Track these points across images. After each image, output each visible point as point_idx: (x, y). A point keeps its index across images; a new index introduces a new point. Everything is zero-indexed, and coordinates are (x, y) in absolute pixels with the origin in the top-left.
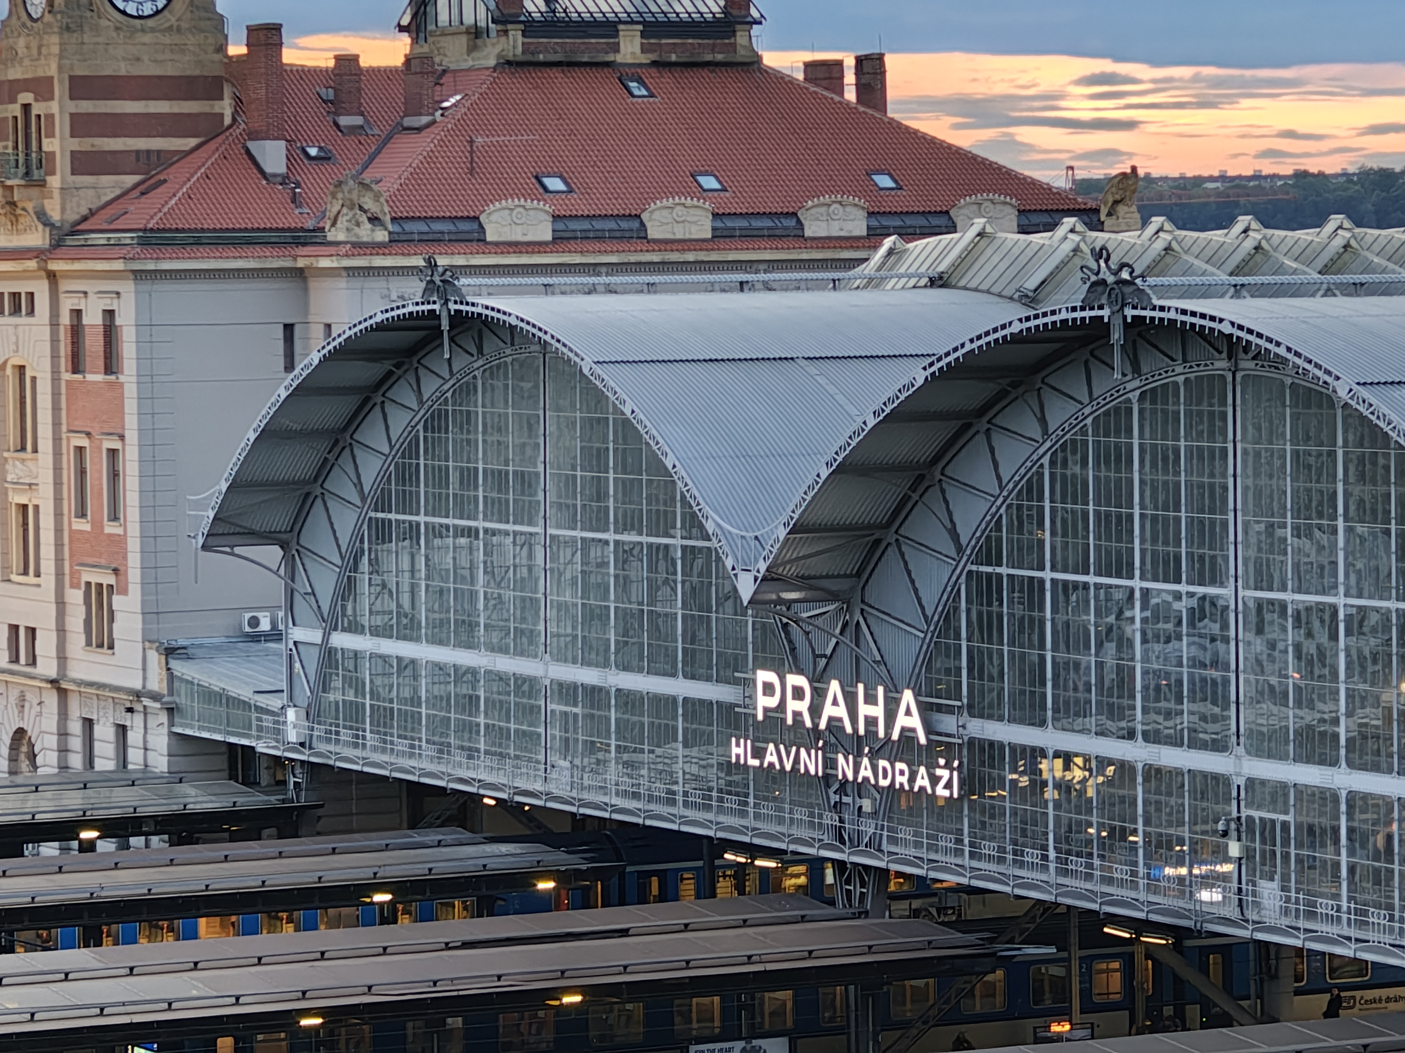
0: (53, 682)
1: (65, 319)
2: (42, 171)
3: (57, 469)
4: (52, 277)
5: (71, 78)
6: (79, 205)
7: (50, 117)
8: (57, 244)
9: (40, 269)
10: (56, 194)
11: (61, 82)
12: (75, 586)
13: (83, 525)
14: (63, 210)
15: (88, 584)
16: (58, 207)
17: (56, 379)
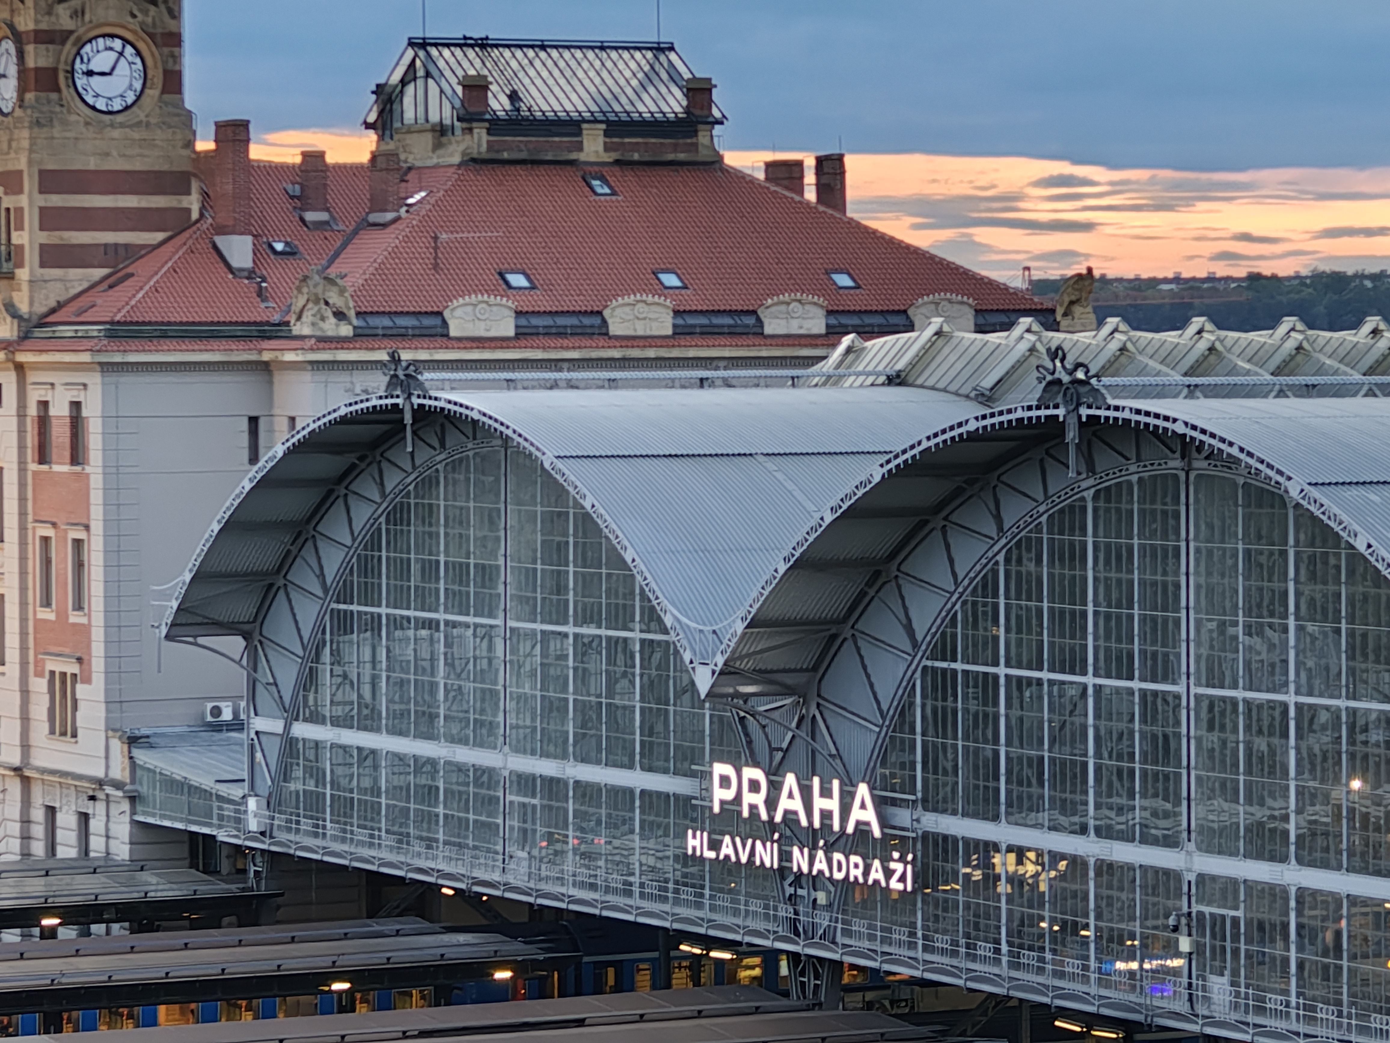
0: (16, 769)
1: (33, 410)
2: (11, 265)
3: (23, 559)
4: (20, 368)
5: (41, 172)
6: (47, 298)
7: (20, 210)
8: (25, 337)
9: (8, 360)
10: (25, 287)
11: (30, 176)
12: (39, 674)
13: (47, 615)
14: (31, 303)
15: (52, 673)
16: (26, 300)
17: (22, 469)
